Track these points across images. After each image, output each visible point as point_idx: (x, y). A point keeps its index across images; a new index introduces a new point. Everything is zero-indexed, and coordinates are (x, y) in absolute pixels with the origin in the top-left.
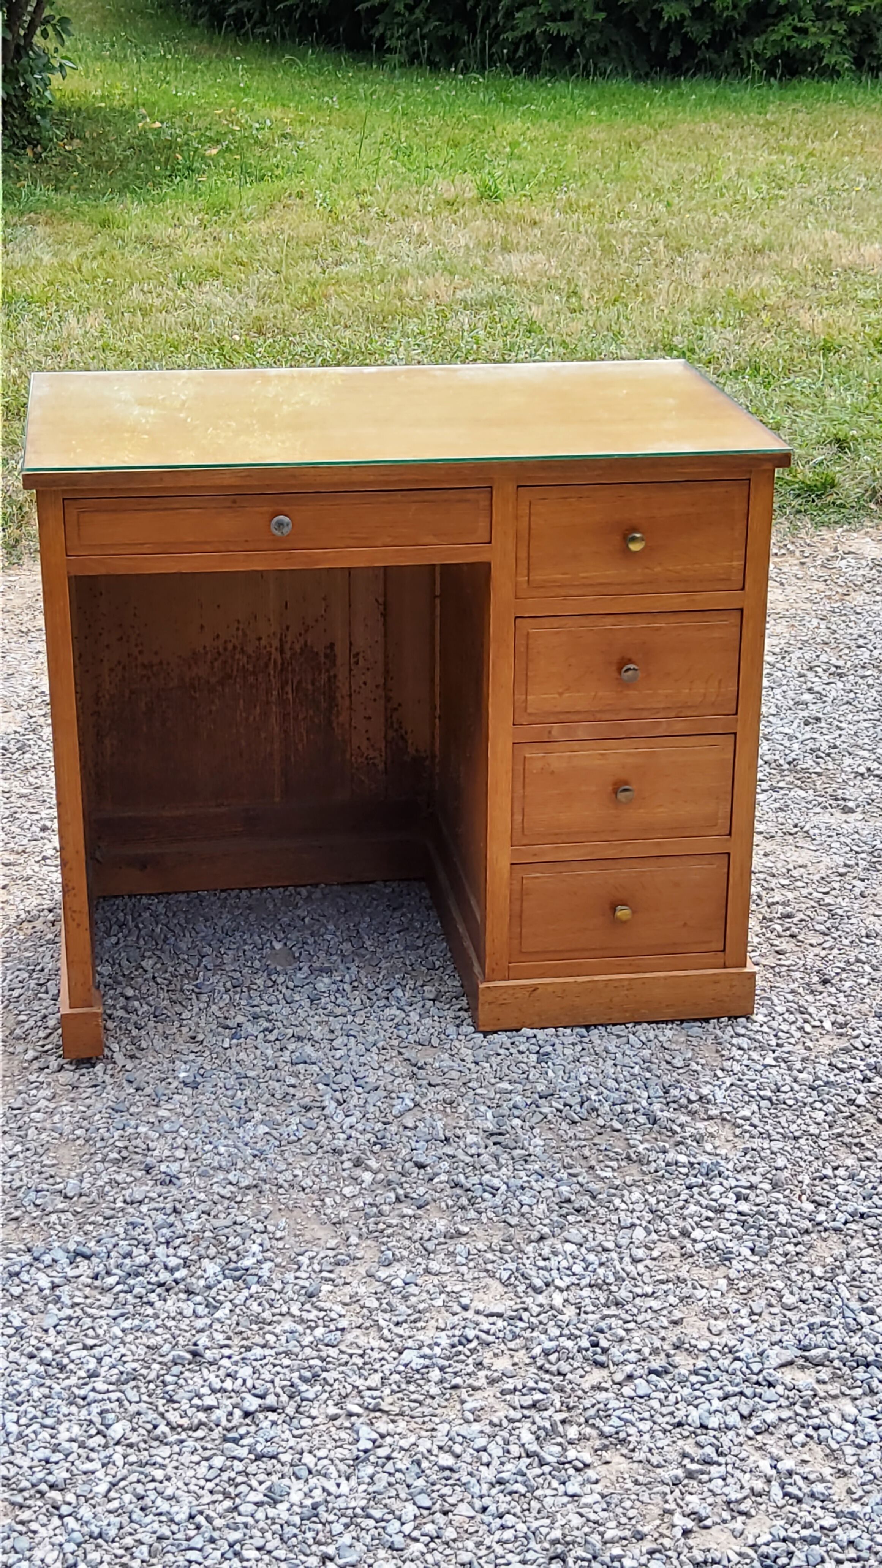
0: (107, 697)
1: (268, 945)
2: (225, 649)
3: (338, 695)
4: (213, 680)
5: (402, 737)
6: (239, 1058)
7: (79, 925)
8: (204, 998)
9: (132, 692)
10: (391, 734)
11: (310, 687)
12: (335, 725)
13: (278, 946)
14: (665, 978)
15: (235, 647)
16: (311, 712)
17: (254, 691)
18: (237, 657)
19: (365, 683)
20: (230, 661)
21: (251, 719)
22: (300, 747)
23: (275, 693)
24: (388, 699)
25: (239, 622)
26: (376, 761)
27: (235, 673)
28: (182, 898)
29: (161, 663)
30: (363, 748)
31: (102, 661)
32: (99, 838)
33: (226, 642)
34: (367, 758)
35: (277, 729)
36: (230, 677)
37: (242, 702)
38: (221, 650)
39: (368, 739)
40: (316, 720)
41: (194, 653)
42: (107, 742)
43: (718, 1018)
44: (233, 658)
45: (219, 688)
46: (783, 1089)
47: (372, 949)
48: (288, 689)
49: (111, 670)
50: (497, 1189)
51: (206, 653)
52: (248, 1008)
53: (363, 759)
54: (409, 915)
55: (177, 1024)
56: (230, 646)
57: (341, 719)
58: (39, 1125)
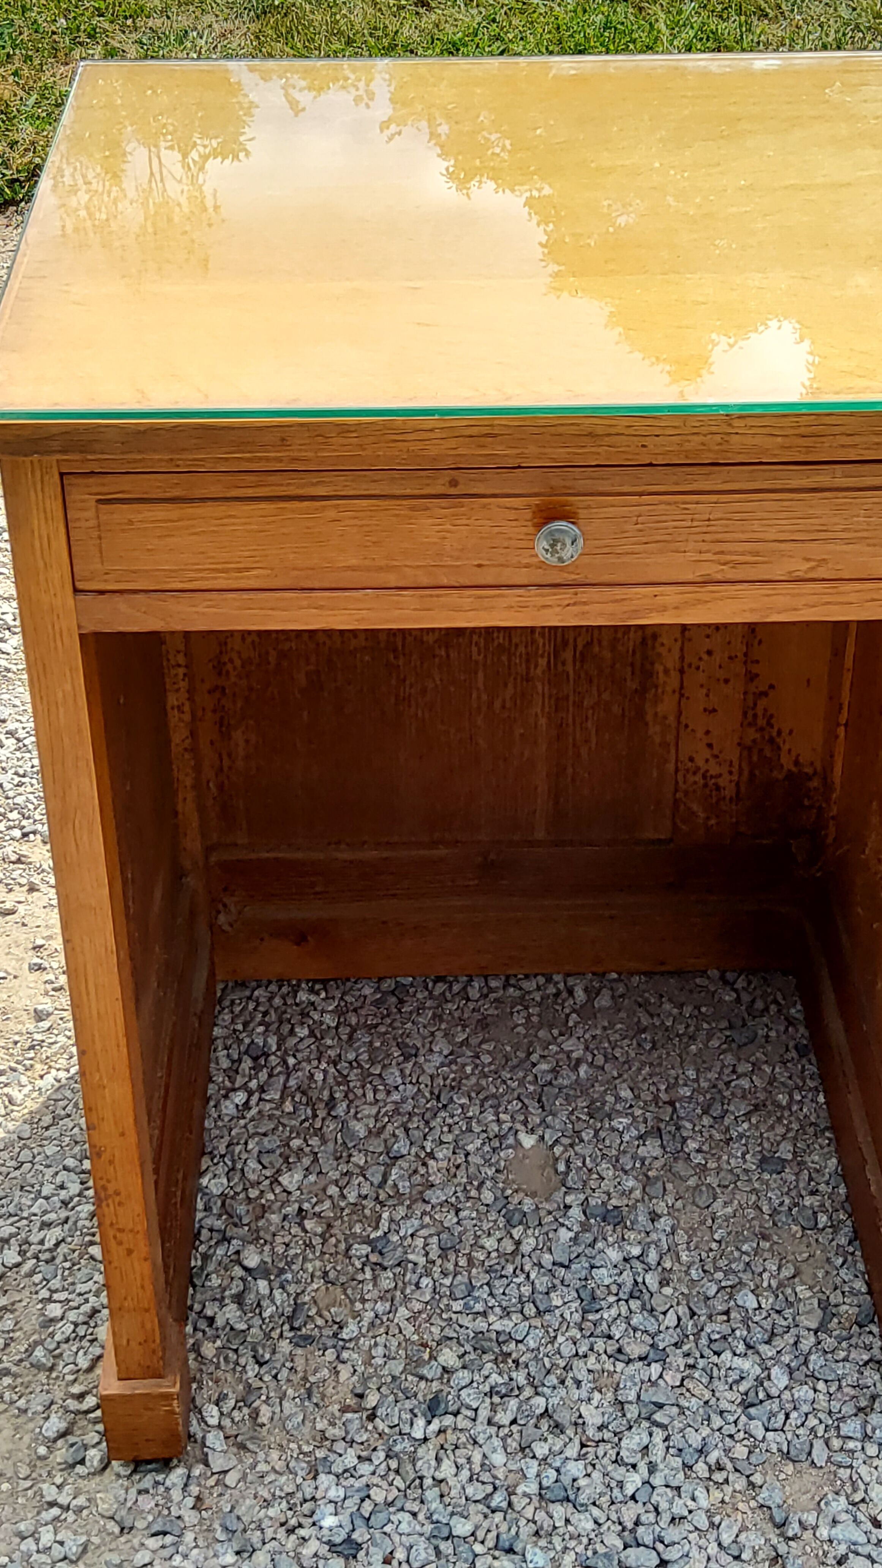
0: (238, 663)
1: (511, 1140)
3: (659, 668)
5: (772, 741)
6: (439, 1476)
7: (130, 1252)
8: (386, 1281)
10: (752, 734)
11: (607, 654)
12: (649, 718)
13: (528, 1141)
16: (606, 696)
17: (504, 658)
19: (709, 653)
21: (497, 704)
22: (584, 751)
23: (543, 662)
24: (752, 677)
26: (721, 782)
28: (368, 990)
30: (700, 762)
32: (225, 889)
34: (704, 777)
35: (543, 721)
37: (481, 675)
39: (710, 746)
40: (616, 709)
42: (238, 736)
47: (698, 1159)
48: (568, 655)
52: (465, 1321)
53: (698, 778)
54: (768, 1069)
55: (330, 1354)
57: (661, 708)
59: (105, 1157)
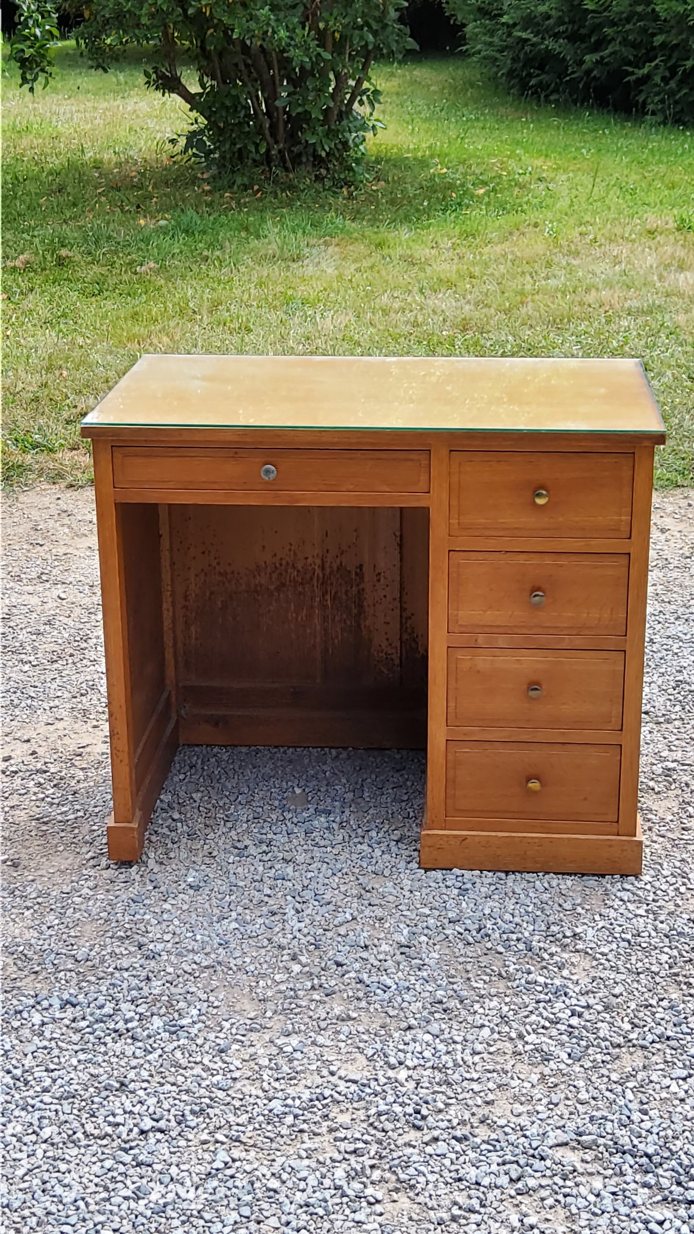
0: (193, 595)
1: (291, 790)
2: (281, 565)
3: (365, 603)
4: (272, 588)
5: (414, 640)
6: (236, 871)
8: (229, 825)
9: (212, 593)
10: (405, 637)
11: (344, 597)
12: (363, 627)
13: (298, 791)
14: (569, 839)
15: (288, 563)
16: (344, 616)
17: (302, 597)
18: (289, 571)
19: (385, 596)
20: (284, 573)
21: (300, 618)
22: (336, 641)
23: (317, 599)
24: (402, 609)
25: (291, 545)
26: (394, 657)
27: (288, 583)
28: (244, 750)
29: (233, 573)
30: (383, 647)
31: (189, 568)
32: (185, 700)
33: (281, 559)
34: (386, 654)
35: (318, 627)
36: (283, 585)
37: (292, 605)
38: (278, 565)
39: (387, 639)
40: (348, 623)
41: (258, 566)
42: (193, 629)
43: (613, 875)
44: (286, 572)
45: (276, 594)
46: (642, 934)
48: (328, 597)
49: (197, 575)
50: (389, 988)
51: (266, 567)
52: (258, 835)
53: (383, 654)
54: (406, 776)
55: (202, 842)
56: (284, 563)
57: (367, 623)
58: (77, 907)
59: (114, 717)
